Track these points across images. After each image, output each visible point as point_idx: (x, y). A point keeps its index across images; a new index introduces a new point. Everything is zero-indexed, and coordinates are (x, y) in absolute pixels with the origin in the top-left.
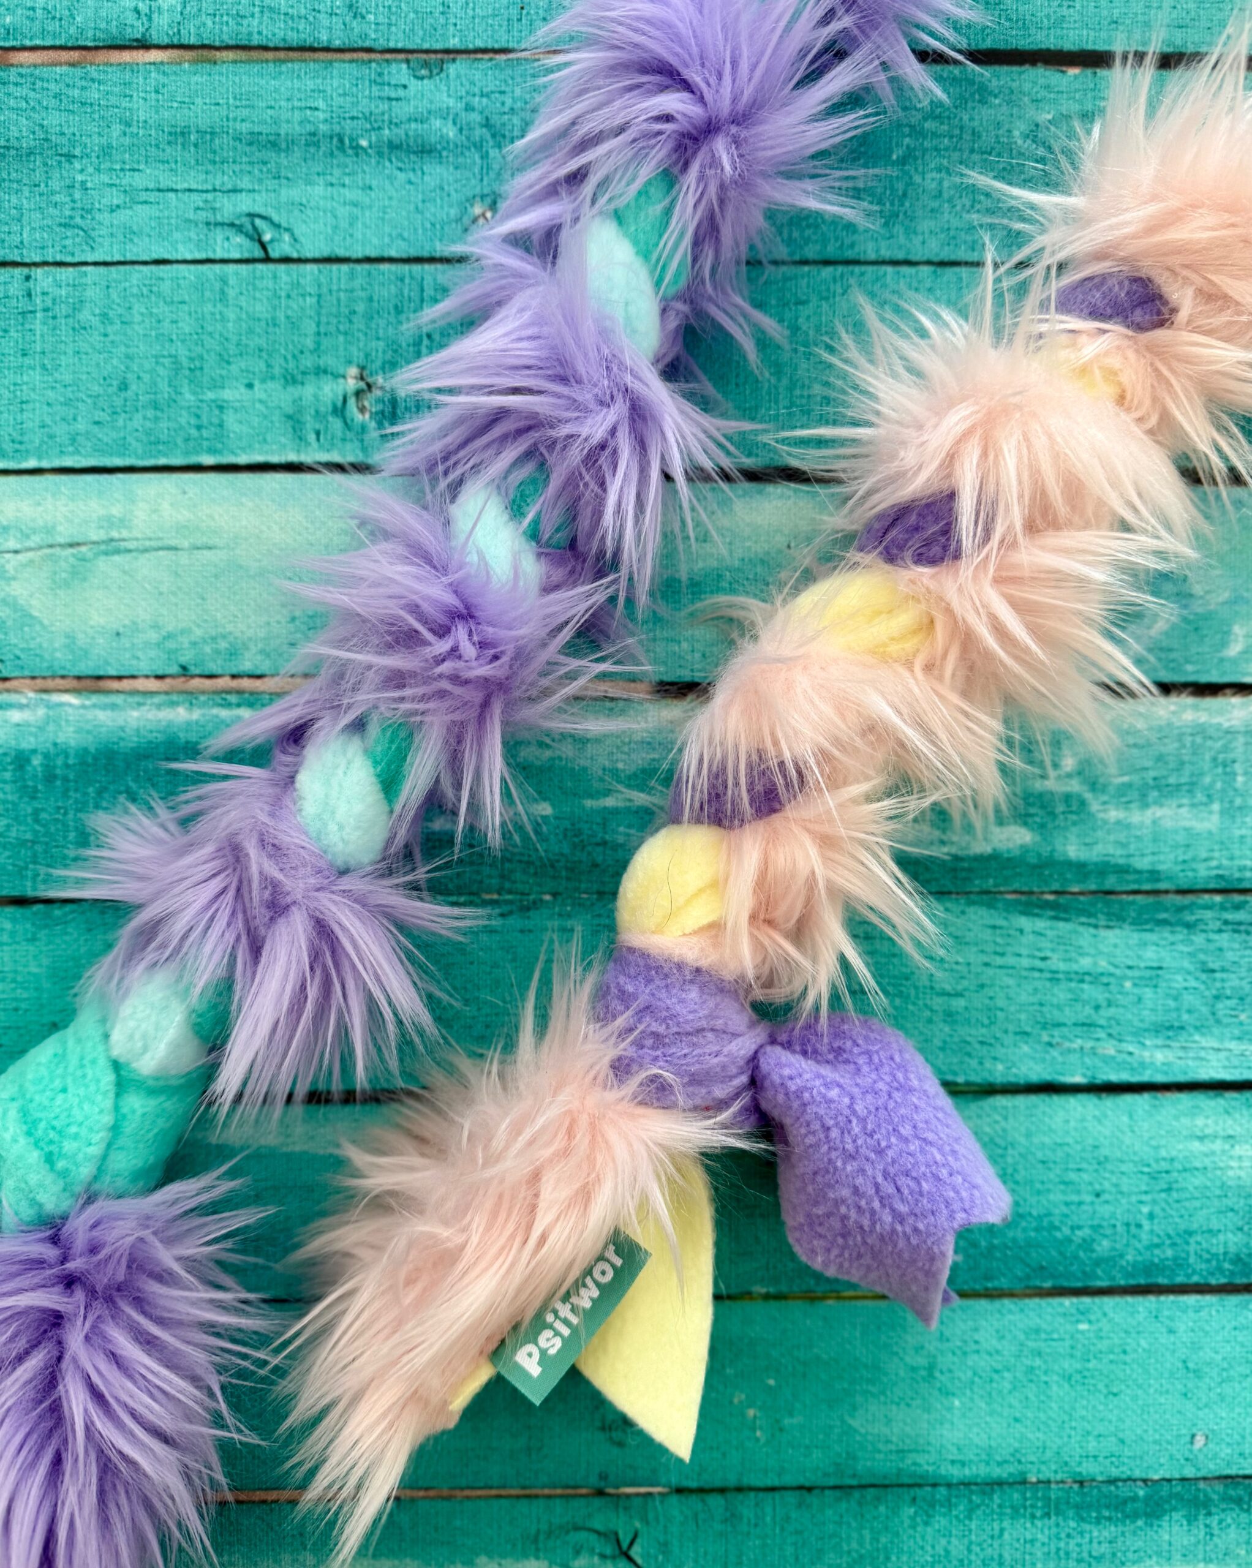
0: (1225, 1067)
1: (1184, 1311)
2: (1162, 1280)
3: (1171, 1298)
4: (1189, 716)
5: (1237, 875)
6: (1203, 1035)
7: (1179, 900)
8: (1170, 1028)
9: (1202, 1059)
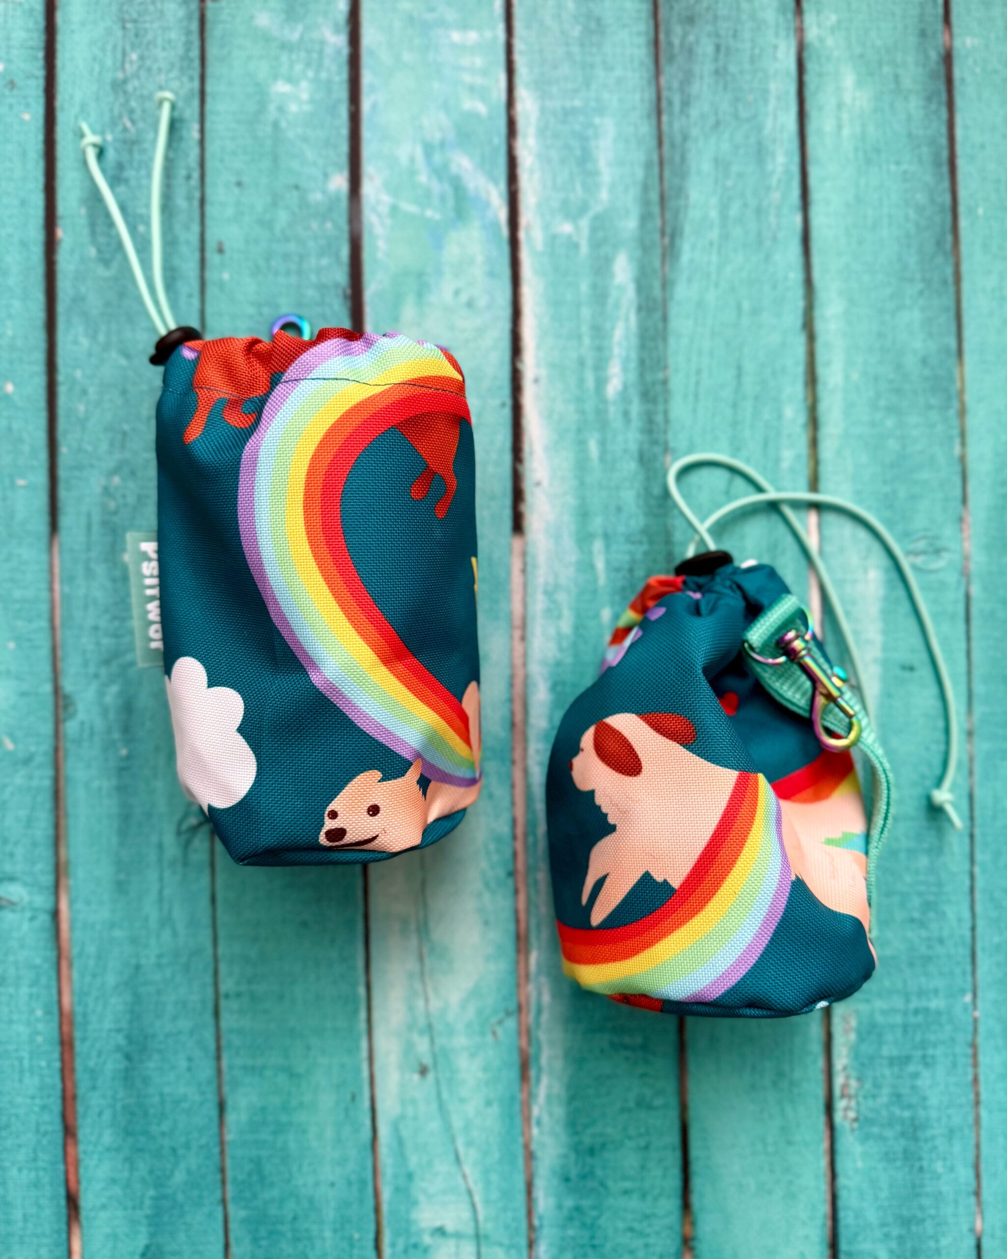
0: (788, 112)
1: (968, 138)
3: (958, 148)
4: (531, 141)
5: (647, 104)
6: (764, 128)
7: (666, 147)
8: (760, 151)
9: (782, 129)
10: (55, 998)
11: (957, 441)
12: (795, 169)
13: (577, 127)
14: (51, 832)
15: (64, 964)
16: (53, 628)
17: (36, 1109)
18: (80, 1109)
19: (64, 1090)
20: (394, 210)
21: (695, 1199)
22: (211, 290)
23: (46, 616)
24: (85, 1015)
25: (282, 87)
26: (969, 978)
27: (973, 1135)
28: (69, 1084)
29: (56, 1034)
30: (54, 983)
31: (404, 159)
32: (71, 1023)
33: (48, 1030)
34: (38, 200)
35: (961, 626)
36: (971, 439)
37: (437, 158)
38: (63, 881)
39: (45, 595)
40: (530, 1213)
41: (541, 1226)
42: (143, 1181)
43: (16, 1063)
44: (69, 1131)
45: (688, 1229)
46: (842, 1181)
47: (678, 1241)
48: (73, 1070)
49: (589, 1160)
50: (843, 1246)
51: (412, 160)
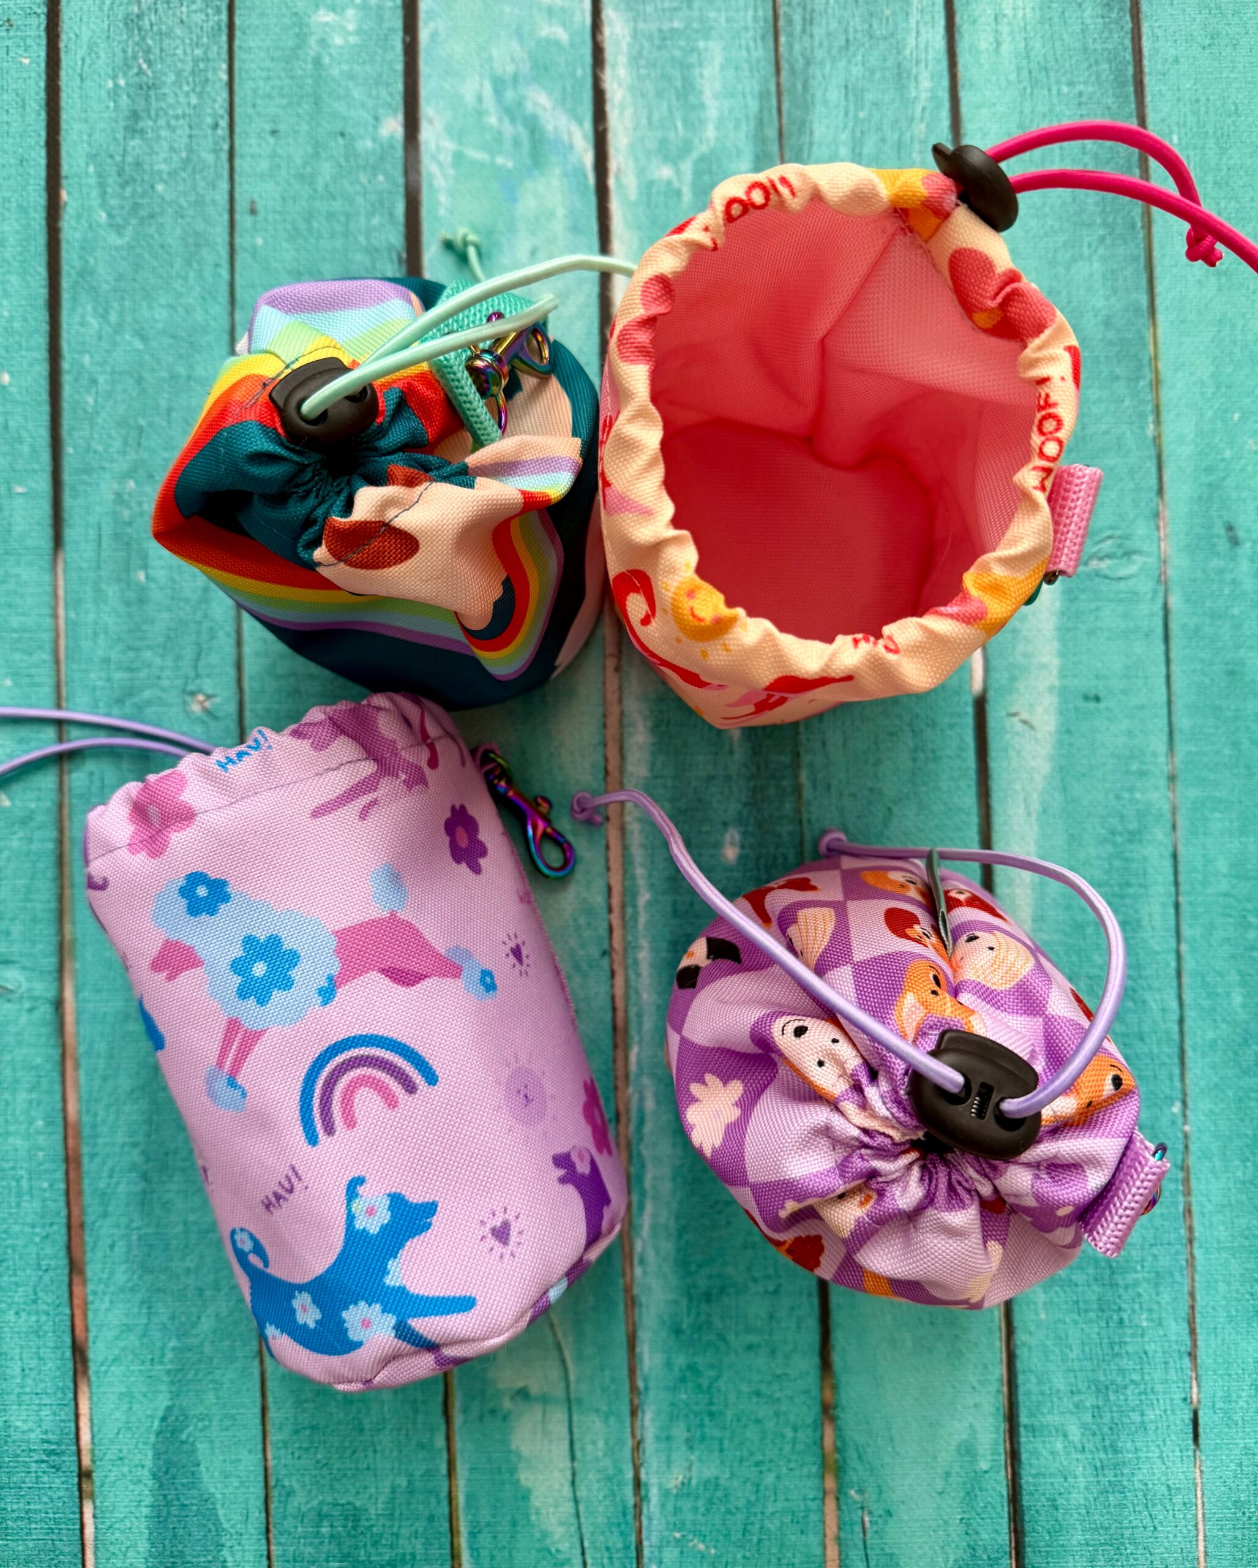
0: (933, 27)
1: (1157, 51)
2: (1130, 70)
3: (1146, 62)
4: (622, 72)
5: (762, 23)
6: (904, 47)
7: (784, 74)
8: (899, 75)
9: (926, 48)
10: (59, 1106)
11: (1151, 418)
12: (944, 95)
13: (677, 53)
14: (53, 905)
15: (69, 1064)
16: (57, 661)
17: (37, 1239)
18: (89, 1239)
19: (69, 1217)
20: (458, 157)
21: (836, 1358)
22: (241, 258)
23: (48, 647)
24: (94, 1126)
25: (325, 16)
26: (1178, 1084)
27: (1186, 1281)
28: (75, 1210)
29: (60, 1148)
30: (57, 1087)
31: (469, 98)
32: (78, 1135)
33: (51, 1143)
34: (40, 157)
35: (1160, 648)
36: (1165, 416)
37: (510, 95)
38: (68, 965)
39: (48, 621)
40: (632, 1372)
41: (647, 1388)
42: (164, 1328)
43: (14, 1183)
44: (75, 1268)
45: (828, 1394)
46: (1020, 1337)
47: (817, 1408)
48: (80, 1193)
49: (704, 1306)
50: (1024, 1419)
51: (480, 99)
